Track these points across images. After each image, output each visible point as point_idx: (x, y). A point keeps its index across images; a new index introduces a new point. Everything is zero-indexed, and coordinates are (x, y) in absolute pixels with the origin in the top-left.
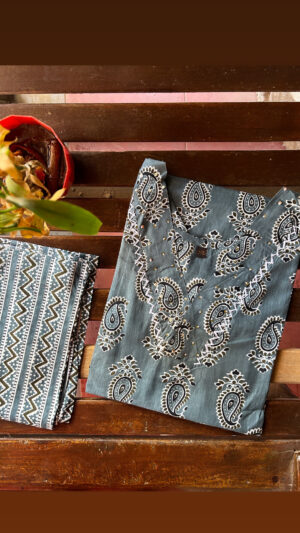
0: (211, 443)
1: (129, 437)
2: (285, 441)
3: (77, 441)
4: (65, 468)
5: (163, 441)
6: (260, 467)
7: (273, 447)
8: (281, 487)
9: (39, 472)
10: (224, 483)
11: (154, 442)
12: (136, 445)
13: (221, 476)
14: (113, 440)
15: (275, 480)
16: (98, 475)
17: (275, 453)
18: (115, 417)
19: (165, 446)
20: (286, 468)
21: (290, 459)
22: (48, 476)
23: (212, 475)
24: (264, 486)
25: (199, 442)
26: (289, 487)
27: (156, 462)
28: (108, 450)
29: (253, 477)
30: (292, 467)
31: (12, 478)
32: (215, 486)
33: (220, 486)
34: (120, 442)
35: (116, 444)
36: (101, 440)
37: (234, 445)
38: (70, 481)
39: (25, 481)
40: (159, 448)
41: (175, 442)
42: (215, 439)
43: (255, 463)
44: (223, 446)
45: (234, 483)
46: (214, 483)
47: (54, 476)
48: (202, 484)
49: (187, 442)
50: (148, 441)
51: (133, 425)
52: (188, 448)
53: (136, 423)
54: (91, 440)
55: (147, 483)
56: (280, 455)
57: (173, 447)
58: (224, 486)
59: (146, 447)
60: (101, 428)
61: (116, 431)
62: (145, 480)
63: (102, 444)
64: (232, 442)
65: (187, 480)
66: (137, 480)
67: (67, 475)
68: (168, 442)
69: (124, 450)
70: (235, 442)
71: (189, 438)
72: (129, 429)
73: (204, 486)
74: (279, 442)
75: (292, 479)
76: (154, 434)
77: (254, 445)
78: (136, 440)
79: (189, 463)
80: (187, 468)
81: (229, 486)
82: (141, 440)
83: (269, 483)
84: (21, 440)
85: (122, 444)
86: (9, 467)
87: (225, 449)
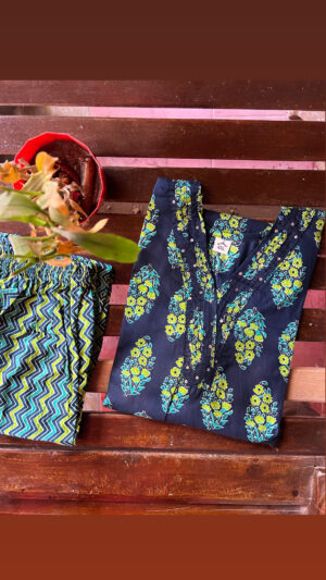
0: (233, 457)
1: (154, 450)
2: (305, 457)
3: (104, 453)
4: (92, 478)
5: (187, 455)
6: (281, 481)
7: (296, 462)
8: (300, 501)
9: (66, 482)
10: (246, 496)
11: (179, 455)
12: (161, 458)
13: (243, 490)
14: (139, 453)
15: (295, 493)
16: (124, 486)
17: (297, 468)
18: (142, 431)
19: (190, 460)
20: (306, 483)
21: (310, 474)
22: (75, 487)
23: (235, 487)
24: (284, 499)
25: (222, 456)
26: (308, 501)
27: (181, 474)
28: (134, 462)
29: (273, 491)
30: (312, 482)
31: (40, 488)
32: (237, 499)
33: (242, 499)
34: (146, 455)
35: (142, 457)
36: (127, 453)
37: (256, 460)
38: (97, 490)
39: (53, 491)
40: (184, 461)
41: (199, 456)
43: (277, 477)
44: (246, 461)
45: (255, 496)
46: (236, 496)
47: (81, 486)
48: (224, 496)
49: (211, 456)
50: (173, 455)
51: (159, 439)
52: (212, 462)
53: (162, 437)
54: (117, 453)
55: (171, 494)
56: (301, 470)
57: (197, 461)
58: (246, 498)
59: (171, 460)
60: (128, 442)
61: (142, 444)
62: (169, 491)
63: (129, 457)
64: (254, 457)
65: (211, 492)
66: (161, 492)
67: (93, 486)
68: (192, 456)
69: (150, 463)
70: (258, 457)
71: (213, 452)
72: (154, 443)
73: (227, 498)
74: (301, 457)
75: (312, 493)
76: (179, 447)
77: (276, 461)
78: (162, 454)
79: (212, 477)
80: (210, 481)
81: (251, 498)
82: (166, 454)
83: (289, 497)
84: (49, 452)
85: (149, 457)
86: (37, 478)
87: (248, 463)
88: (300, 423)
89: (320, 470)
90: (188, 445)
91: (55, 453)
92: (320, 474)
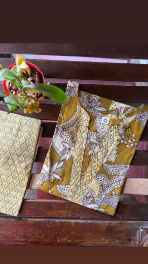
0: (100, 222)
1: (62, 218)
2: (134, 222)
3: (37, 220)
4: (30, 233)
5: (77, 221)
6: (123, 234)
7: (130, 224)
8: (132, 244)
9: (17, 235)
10: (106, 242)
11: (73, 221)
12: (65, 222)
13: (105, 238)
14: (54, 220)
15: (130, 240)
16: (46, 237)
17: (130, 227)
18: (55, 209)
19: (79, 223)
20: (135, 235)
21: (137, 230)
22: (21, 237)
23: (101, 237)
24: (124, 243)
25: (95, 221)
26: (136, 244)
27: (74, 231)
28: (51, 224)
29: (119, 239)
30: (138, 234)
31: (4, 237)
32: (100, 243)
33: (104, 243)
34: (57, 221)
35: (55, 222)
37: (111, 223)
38: (32, 239)
39: (11, 239)
40: (76, 224)
41: (83, 221)
42: (102, 220)
43: (120, 232)
44: (106, 224)
45: (110, 242)
46: (101, 241)
47: (25, 237)
48: (95, 241)
49: (89, 221)
50: (70, 221)
51: (64, 212)
52: (90, 224)
53: (66, 211)
54: (43, 220)
55: (69, 241)
56: (132, 228)
57: (82, 224)
58: (106, 243)
59: (69, 224)
60: (49, 214)
61: (56, 215)
62: (68, 239)
63: (49, 221)
64: (110, 222)
65: (88, 240)
66: (65, 239)
67: (31, 236)
68: (80, 221)
69: (59, 225)
70: (112, 222)
71: (90, 219)
72: (61, 215)
73: (97, 243)
74: (132, 222)
75: (138, 240)
76: (74, 216)
77: (121, 224)
78: (65, 220)
79: (90, 232)
80: (89, 234)
81: (108, 243)
82: (67, 220)
83: (127, 242)
84: (9, 219)
85: (58, 222)
86: (3, 232)
87: (107, 225)
88: (132, 205)
89: (141, 228)
90: (77, 215)
91: (12, 220)
92: (142, 230)
